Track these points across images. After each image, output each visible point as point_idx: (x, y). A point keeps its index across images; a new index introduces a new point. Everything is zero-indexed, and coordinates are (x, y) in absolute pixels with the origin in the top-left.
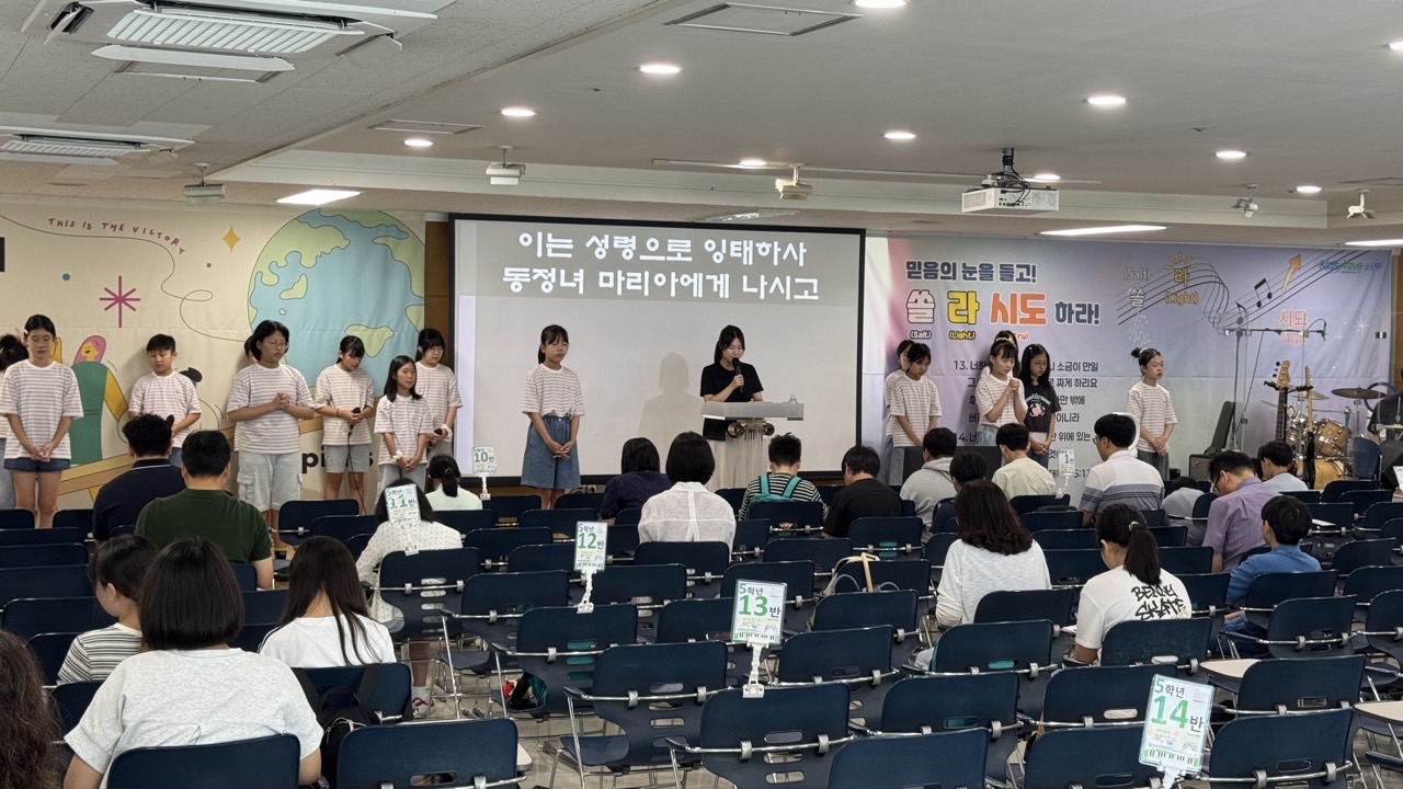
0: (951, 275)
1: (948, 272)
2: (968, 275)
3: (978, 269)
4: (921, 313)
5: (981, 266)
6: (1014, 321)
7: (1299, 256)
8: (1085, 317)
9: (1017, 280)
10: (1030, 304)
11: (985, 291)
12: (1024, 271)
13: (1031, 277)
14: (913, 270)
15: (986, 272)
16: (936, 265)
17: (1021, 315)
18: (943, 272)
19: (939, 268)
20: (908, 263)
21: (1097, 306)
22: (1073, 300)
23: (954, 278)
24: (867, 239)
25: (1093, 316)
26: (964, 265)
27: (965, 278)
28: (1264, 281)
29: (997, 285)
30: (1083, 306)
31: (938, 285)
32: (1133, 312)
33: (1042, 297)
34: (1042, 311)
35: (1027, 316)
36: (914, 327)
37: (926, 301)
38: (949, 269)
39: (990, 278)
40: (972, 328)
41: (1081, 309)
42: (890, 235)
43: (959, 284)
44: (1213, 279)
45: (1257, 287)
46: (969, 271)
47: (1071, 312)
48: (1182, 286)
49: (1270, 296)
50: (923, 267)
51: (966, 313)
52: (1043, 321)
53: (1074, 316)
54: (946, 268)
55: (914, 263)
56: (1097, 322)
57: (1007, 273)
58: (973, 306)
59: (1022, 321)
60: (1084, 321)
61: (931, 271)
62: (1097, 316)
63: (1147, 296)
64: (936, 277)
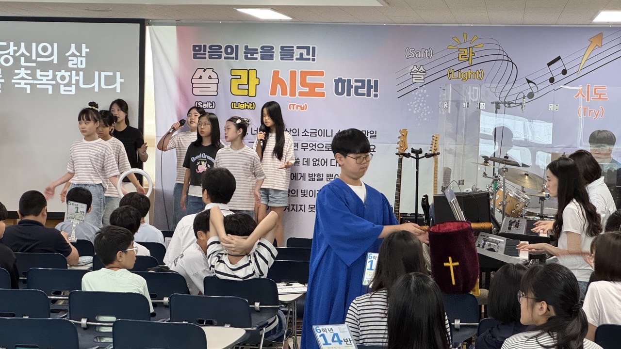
0: (234, 55)
1: (232, 53)
2: (249, 56)
3: (259, 50)
4: (205, 88)
5: (262, 48)
6: (293, 94)
7: (602, 34)
8: (365, 91)
9: (297, 59)
10: (309, 79)
11: (265, 69)
12: (304, 51)
13: (310, 57)
14: (198, 52)
15: (267, 53)
16: (220, 47)
17: (299, 88)
18: (226, 53)
19: (223, 50)
20: (194, 47)
21: (376, 82)
22: (352, 75)
23: (237, 58)
24: (147, 28)
25: (372, 90)
26: (246, 47)
27: (246, 58)
28: (559, 58)
29: (277, 63)
30: (363, 81)
31: (222, 65)
32: (413, 87)
33: (321, 74)
34: (321, 86)
35: (307, 90)
36: (198, 99)
37: (210, 77)
38: (232, 52)
39: (271, 57)
40: (252, 100)
41: (360, 84)
42: (178, 24)
43: (241, 63)
44: (501, 57)
45: (549, 64)
46: (250, 53)
47: (350, 87)
48: (466, 64)
49: (564, 72)
50: (208, 50)
51: (246, 87)
52: (322, 95)
53: (353, 90)
54: (229, 50)
55: (200, 46)
56: (376, 96)
57: (287, 53)
58: (253, 81)
59: (301, 94)
60: (363, 94)
61: (215, 52)
62: (376, 90)
63: (429, 73)
64: (220, 57)
